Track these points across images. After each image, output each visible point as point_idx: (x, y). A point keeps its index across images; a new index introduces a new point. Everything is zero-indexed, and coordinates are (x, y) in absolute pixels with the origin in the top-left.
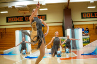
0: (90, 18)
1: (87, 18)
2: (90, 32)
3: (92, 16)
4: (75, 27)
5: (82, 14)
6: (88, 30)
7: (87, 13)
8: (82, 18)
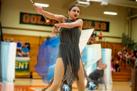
0: (37, 24)
1: (30, 23)
2: (33, 51)
3: (39, 22)
4: (4, 38)
5: (22, 14)
6: (29, 48)
7: (30, 14)
8: (21, 22)
